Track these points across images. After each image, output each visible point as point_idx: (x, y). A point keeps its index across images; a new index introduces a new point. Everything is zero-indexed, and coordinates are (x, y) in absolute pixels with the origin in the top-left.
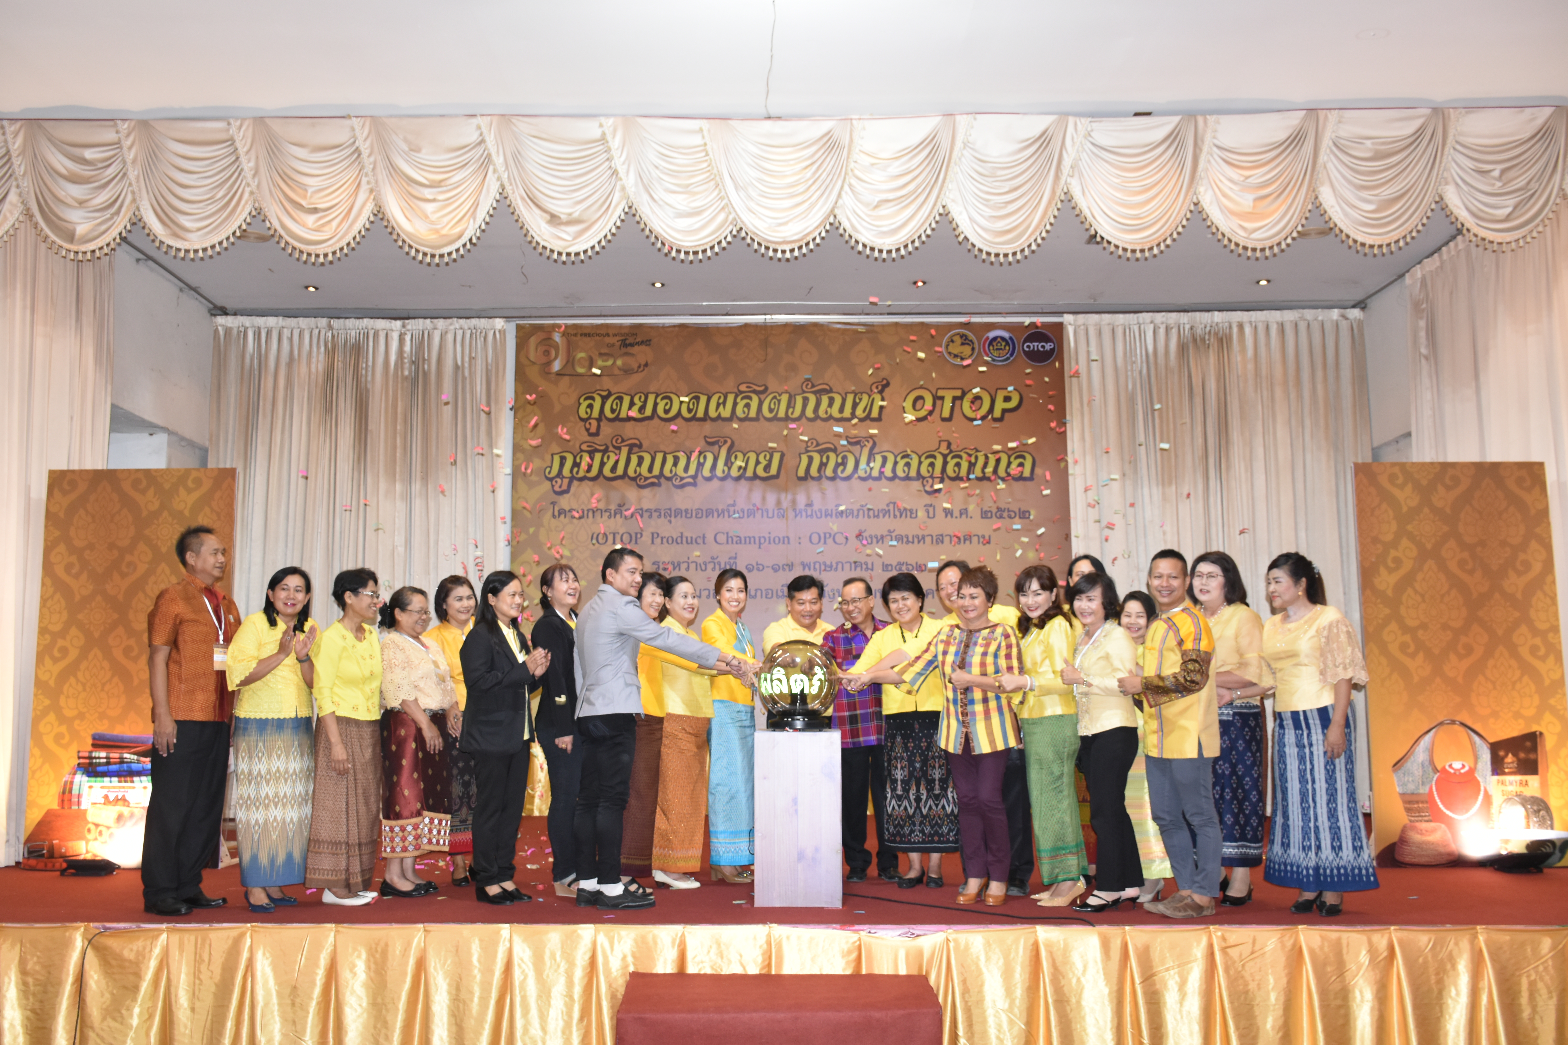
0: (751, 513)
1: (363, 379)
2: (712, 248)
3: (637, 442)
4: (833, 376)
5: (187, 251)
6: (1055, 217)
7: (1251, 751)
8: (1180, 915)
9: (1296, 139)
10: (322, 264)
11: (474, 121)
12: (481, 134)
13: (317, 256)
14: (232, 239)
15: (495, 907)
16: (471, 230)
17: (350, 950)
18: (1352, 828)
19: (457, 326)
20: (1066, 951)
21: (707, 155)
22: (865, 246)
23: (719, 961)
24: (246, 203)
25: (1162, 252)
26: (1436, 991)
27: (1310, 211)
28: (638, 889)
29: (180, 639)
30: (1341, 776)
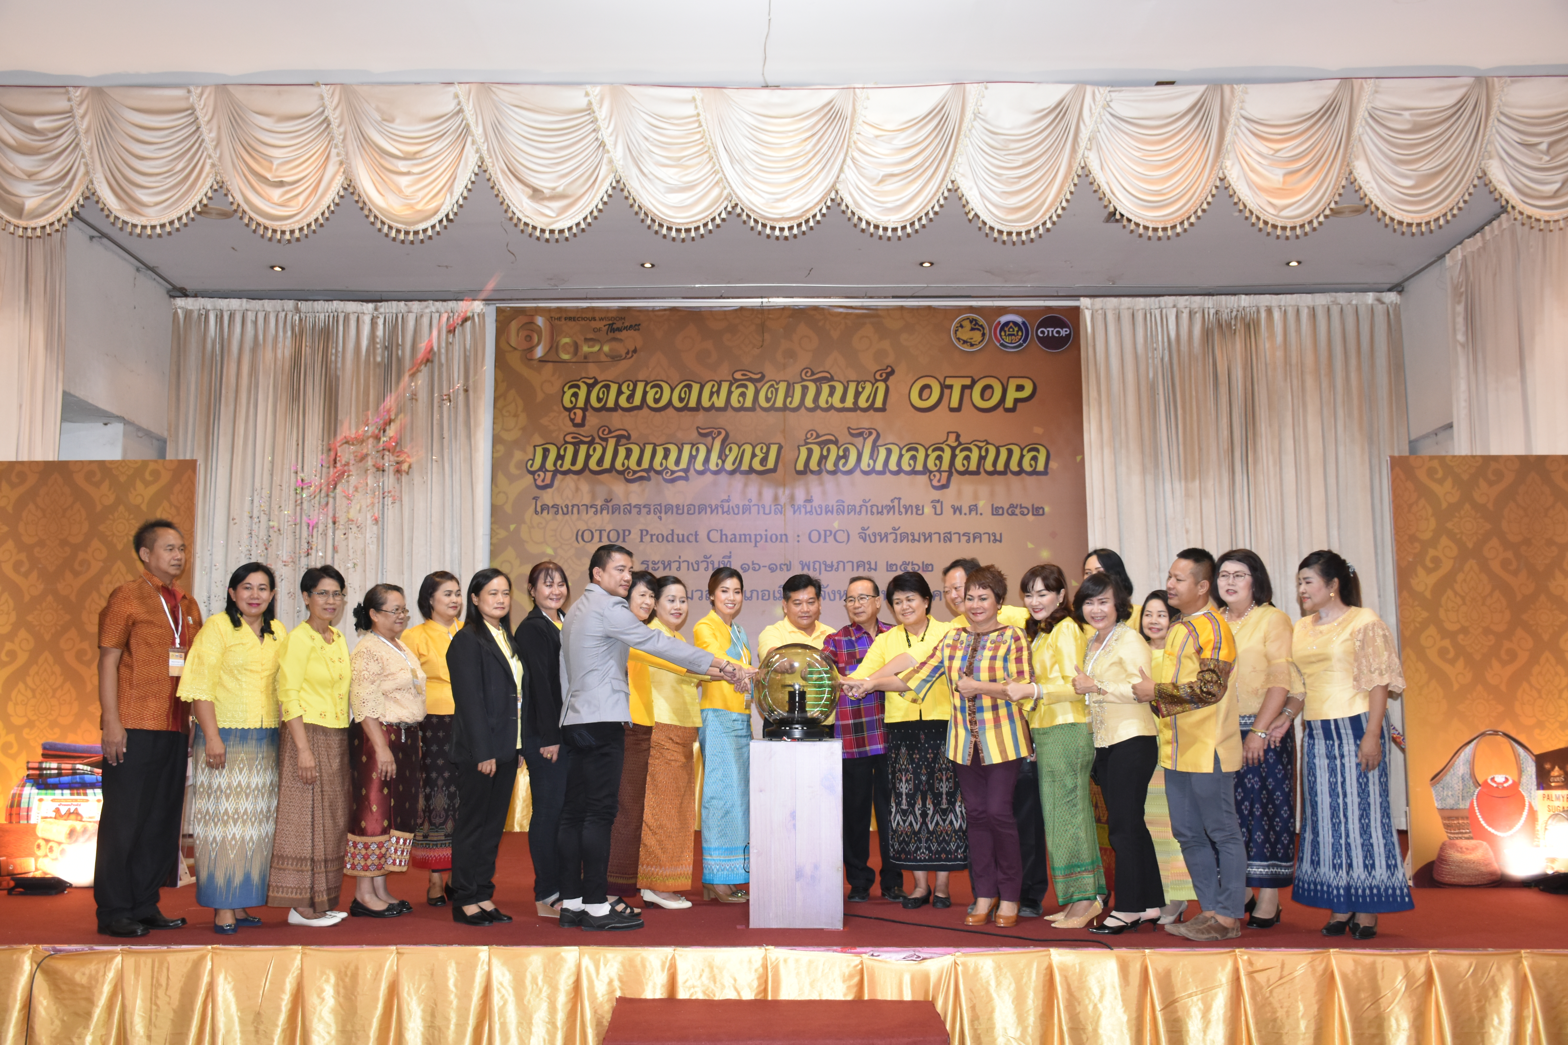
0: (746, 509)
1: (333, 366)
2: (705, 225)
3: (625, 433)
4: (834, 363)
5: (144, 227)
6: (1071, 193)
7: (1282, 764)
8: (1204, 937)
9: (1329, 110)
10: (289, 241)
11: (452, 89)
12: (459, 103)
13: (283, 232)
14: (192, 215)
15: (473, 928)
16: (447, 206)
17: (318, 974)
18: (1385, 845)
19: (433, 309)
20: (1082, 975)
21: (700, 126)
22: (868, 223)
23: (712, 986)
24: (208, 176)
25: (1185, 230)
26: (1477, 1020)
27: (1343, 187)
28: (626, 908)
29: (133, 641)
30: (1374, 790)
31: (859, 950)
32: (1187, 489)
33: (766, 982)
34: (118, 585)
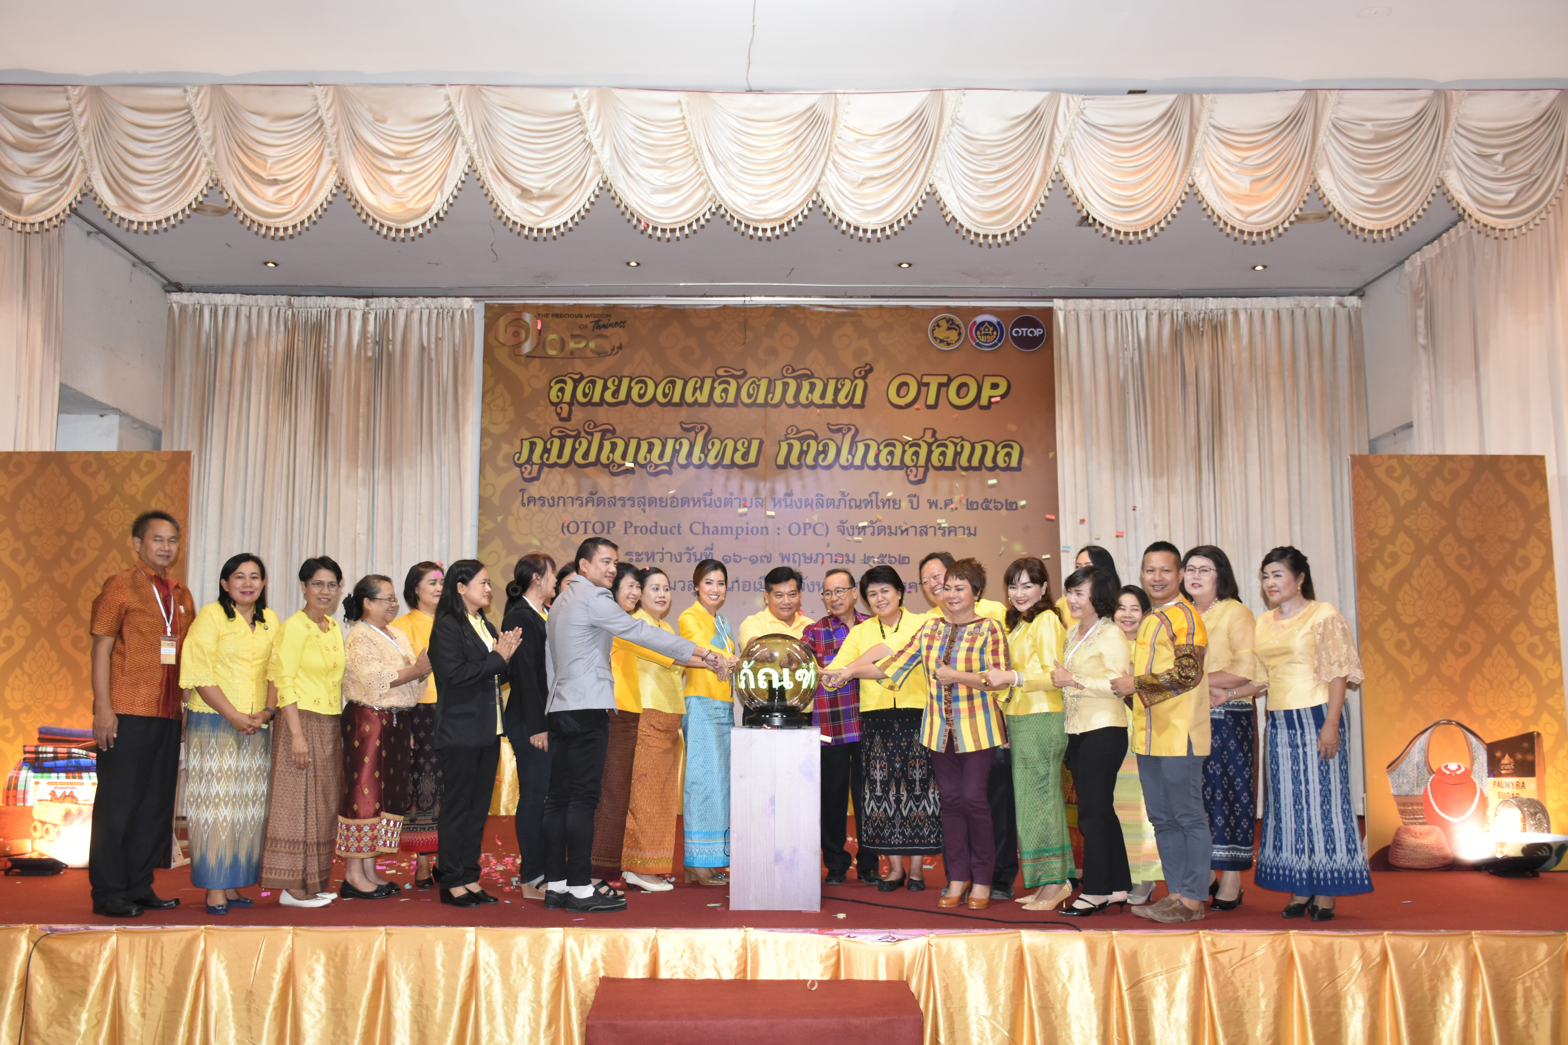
0: (728, 502)
1: (325, 360)
2: (690, 225)
3: (610, 428)
4: (815, 360)
5: (140, 224)
6: (1046, 197)
7: (1242, 752)
8: (1169, 919)
9: (1294, 120)
10: (283, 238)
11: (443, 91)
12: (450, 105)
13: (277, 229)
14: (188, 212)
15: (460, 909)
16: (438, 204)
17: (309, 954)
18: (1346, 830)
19: (423, 305)
20: (1052, 956)
21: (685, 128)
22: (849, 225)
23: (693, 966)
24: (203, 174)
25: (1156, 235)
26: (1429, 998)
27: (1308, 194)
28: (609, 891)
29: (126, 630)
30: (1335, 777)
31: (836, 931)
32: (1155, 485)
33: (746, 962)
34: (113, 573)
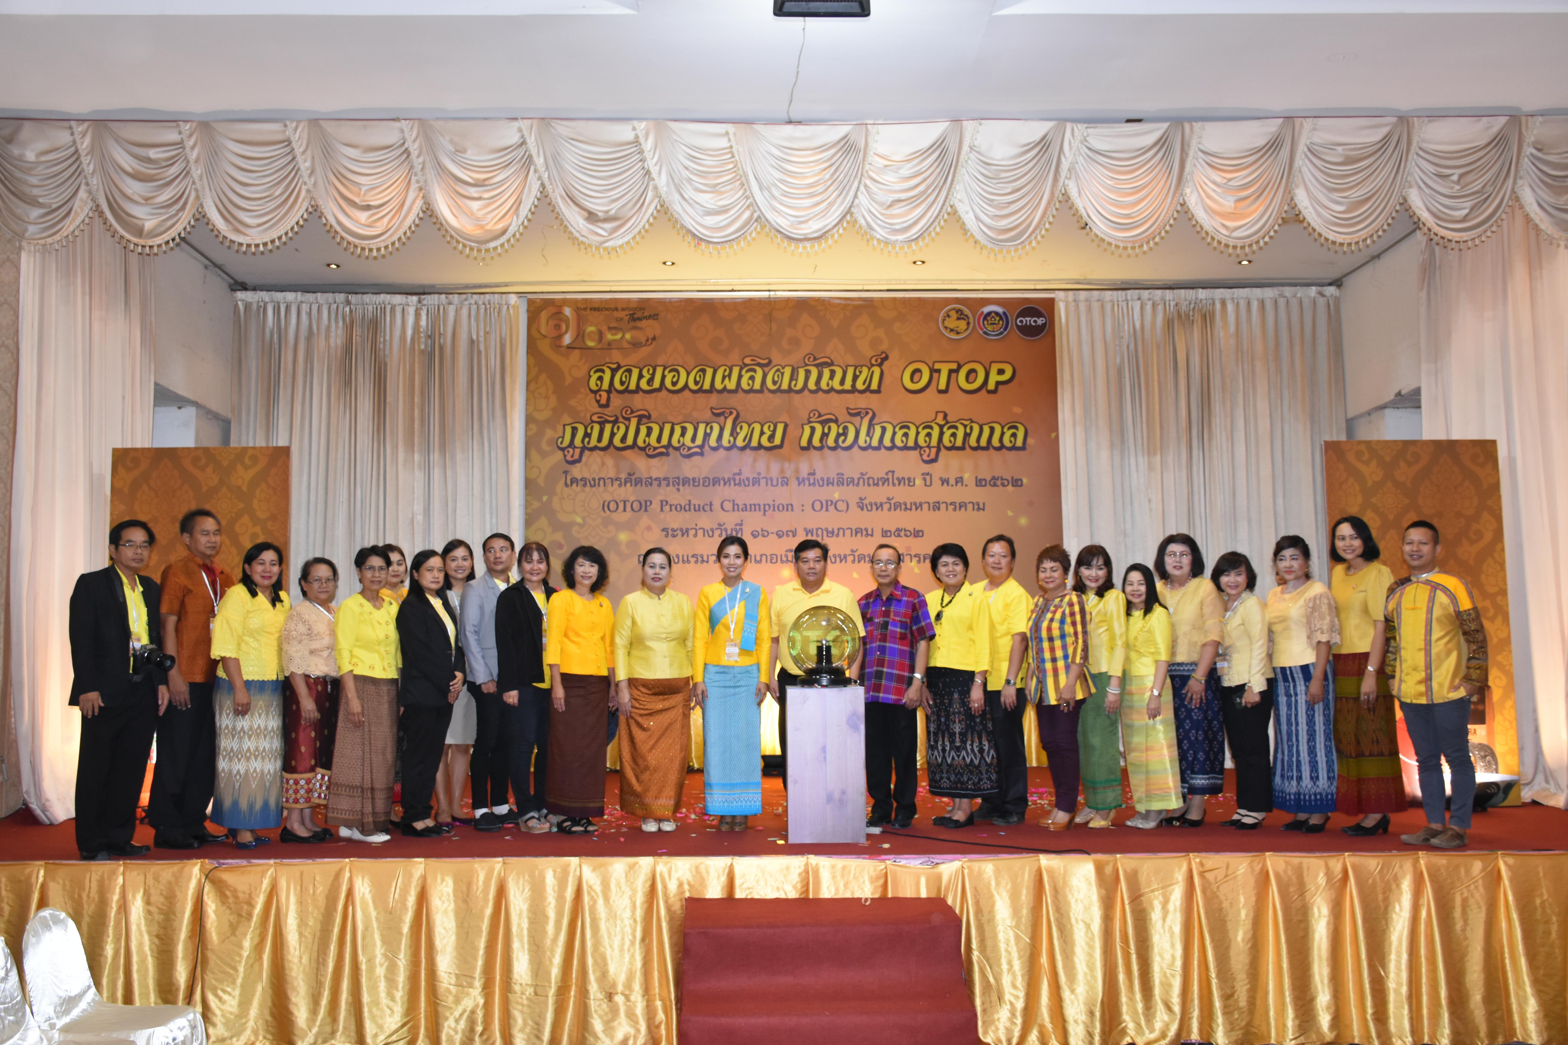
0: (756, 482)
1: (382, 353)
2: (738, 243)
3: (646, 413)
4: (834, 349)
5: (249, 246)
6: (1054, 216)
9: (1274, 145)
10: (376, 258)
11: (516, 124)
12: (523, 136)
13: (371, 250)
14: (290, 234)
16: (514, 226)
17: (438, 879)
19: (473, 302)
20: (1065, 877)
21: (733, 156)
22: (879, 242)
23: (763, 887)
24: (304, 200)
25: (1151, 248)
26: (1382, 907)
27: (1286, 212)
31: (884, 857)
32: (1149, 463)
33: (808, 884)
